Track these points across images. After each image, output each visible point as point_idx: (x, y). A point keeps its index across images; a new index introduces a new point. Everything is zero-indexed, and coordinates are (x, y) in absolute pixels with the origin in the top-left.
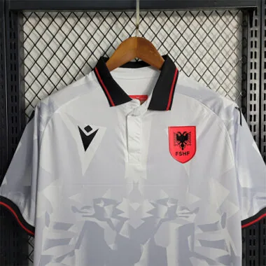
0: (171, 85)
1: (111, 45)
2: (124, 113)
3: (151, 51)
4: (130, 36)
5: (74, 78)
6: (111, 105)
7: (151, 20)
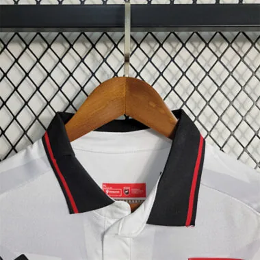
0: (193, 172)
1: (82, 89)
2: (97, 226)
3: (152, 104)
4: (116, 74)
5: (13, 148)
6: (71, 212)
7: (152, 48)
